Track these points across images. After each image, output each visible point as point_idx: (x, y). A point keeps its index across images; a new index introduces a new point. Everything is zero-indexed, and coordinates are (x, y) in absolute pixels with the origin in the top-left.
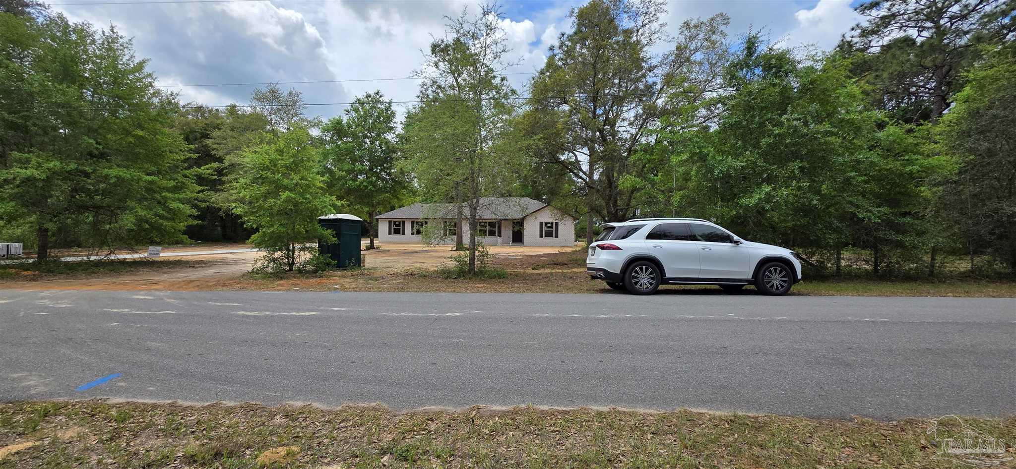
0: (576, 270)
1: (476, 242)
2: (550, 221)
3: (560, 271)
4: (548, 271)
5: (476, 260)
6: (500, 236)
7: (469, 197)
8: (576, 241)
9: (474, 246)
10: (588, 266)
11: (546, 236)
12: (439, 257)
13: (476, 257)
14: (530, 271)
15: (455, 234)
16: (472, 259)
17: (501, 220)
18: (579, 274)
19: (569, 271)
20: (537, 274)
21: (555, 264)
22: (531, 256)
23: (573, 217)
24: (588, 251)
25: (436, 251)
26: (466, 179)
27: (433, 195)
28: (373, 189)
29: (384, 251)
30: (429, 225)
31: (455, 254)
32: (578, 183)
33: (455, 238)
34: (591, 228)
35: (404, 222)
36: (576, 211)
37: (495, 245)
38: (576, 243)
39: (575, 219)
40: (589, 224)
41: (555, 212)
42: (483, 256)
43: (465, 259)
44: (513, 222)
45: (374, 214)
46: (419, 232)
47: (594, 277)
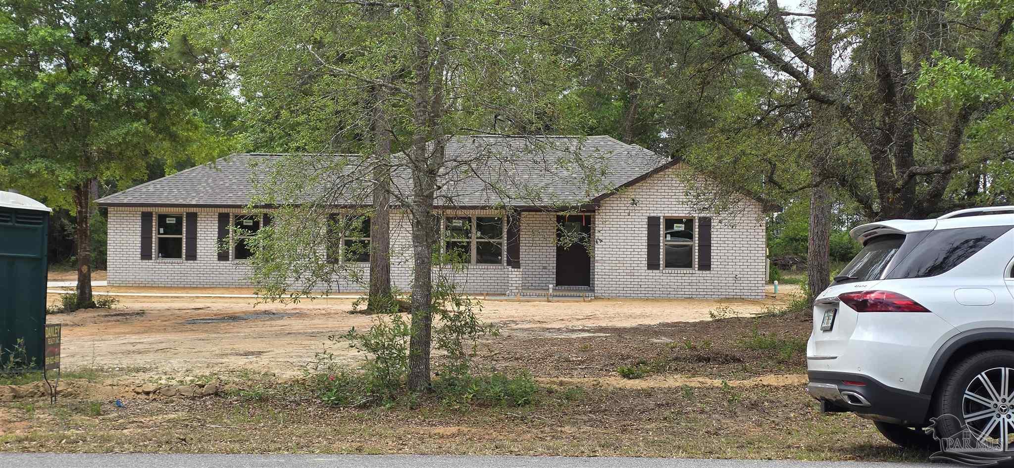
0: (770, 379)
1: (434, 284)
2: (682, 212)
3: (717, 382)
4: (675, 381)
5: (434, 344)
6: (515, 261)
7: (411, 133)
8: (771, 281)
9: (428, 296)
10: (813, 366)
11: (668, 265)
12: (313, 335)
13: (433, 334)
14: (615, 382)
15: (364, 258)
16: (422, 340)
17: (519, 210)
18: (781, 393)
19: (748, 383)
20: (639, 393)
21: (700, 359)
22: (619, 332)
23: (759, 199)
24: (810, 316)
25: (300, 315)
26: (402, 74)
27: (293, 127)
28: (90, 105)
29: (125, 316)
30: (278, 228)
31: (364, 323)
32: (777, 84)
33: (365, 269)
34: (823, 236)
35: (193, 219)
36: (771, 180)
37: (499, 292)
38: (770, 288)
39: (767, 207)
40: (817, 224)
41: (700, 183)
42: (459, 331)
43: (400, 341)
44: (559, 219)
45: (94, 188)
46: (242, 252)
47: (832, 406)
